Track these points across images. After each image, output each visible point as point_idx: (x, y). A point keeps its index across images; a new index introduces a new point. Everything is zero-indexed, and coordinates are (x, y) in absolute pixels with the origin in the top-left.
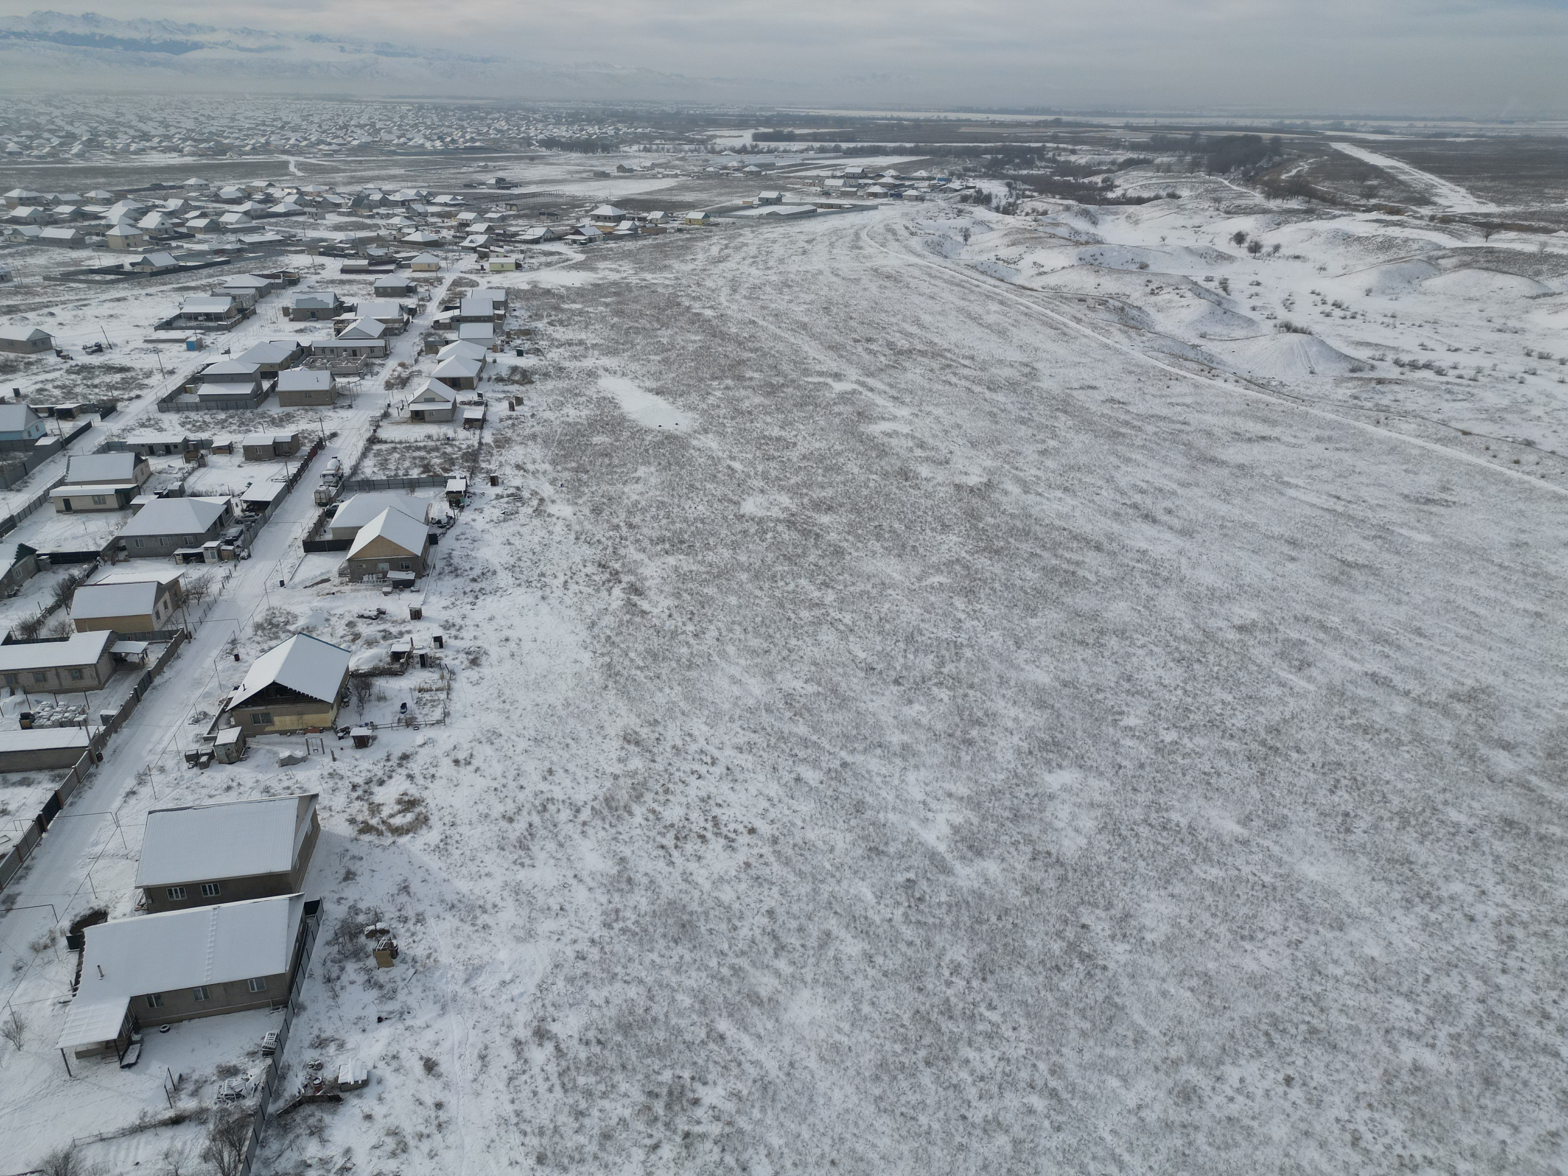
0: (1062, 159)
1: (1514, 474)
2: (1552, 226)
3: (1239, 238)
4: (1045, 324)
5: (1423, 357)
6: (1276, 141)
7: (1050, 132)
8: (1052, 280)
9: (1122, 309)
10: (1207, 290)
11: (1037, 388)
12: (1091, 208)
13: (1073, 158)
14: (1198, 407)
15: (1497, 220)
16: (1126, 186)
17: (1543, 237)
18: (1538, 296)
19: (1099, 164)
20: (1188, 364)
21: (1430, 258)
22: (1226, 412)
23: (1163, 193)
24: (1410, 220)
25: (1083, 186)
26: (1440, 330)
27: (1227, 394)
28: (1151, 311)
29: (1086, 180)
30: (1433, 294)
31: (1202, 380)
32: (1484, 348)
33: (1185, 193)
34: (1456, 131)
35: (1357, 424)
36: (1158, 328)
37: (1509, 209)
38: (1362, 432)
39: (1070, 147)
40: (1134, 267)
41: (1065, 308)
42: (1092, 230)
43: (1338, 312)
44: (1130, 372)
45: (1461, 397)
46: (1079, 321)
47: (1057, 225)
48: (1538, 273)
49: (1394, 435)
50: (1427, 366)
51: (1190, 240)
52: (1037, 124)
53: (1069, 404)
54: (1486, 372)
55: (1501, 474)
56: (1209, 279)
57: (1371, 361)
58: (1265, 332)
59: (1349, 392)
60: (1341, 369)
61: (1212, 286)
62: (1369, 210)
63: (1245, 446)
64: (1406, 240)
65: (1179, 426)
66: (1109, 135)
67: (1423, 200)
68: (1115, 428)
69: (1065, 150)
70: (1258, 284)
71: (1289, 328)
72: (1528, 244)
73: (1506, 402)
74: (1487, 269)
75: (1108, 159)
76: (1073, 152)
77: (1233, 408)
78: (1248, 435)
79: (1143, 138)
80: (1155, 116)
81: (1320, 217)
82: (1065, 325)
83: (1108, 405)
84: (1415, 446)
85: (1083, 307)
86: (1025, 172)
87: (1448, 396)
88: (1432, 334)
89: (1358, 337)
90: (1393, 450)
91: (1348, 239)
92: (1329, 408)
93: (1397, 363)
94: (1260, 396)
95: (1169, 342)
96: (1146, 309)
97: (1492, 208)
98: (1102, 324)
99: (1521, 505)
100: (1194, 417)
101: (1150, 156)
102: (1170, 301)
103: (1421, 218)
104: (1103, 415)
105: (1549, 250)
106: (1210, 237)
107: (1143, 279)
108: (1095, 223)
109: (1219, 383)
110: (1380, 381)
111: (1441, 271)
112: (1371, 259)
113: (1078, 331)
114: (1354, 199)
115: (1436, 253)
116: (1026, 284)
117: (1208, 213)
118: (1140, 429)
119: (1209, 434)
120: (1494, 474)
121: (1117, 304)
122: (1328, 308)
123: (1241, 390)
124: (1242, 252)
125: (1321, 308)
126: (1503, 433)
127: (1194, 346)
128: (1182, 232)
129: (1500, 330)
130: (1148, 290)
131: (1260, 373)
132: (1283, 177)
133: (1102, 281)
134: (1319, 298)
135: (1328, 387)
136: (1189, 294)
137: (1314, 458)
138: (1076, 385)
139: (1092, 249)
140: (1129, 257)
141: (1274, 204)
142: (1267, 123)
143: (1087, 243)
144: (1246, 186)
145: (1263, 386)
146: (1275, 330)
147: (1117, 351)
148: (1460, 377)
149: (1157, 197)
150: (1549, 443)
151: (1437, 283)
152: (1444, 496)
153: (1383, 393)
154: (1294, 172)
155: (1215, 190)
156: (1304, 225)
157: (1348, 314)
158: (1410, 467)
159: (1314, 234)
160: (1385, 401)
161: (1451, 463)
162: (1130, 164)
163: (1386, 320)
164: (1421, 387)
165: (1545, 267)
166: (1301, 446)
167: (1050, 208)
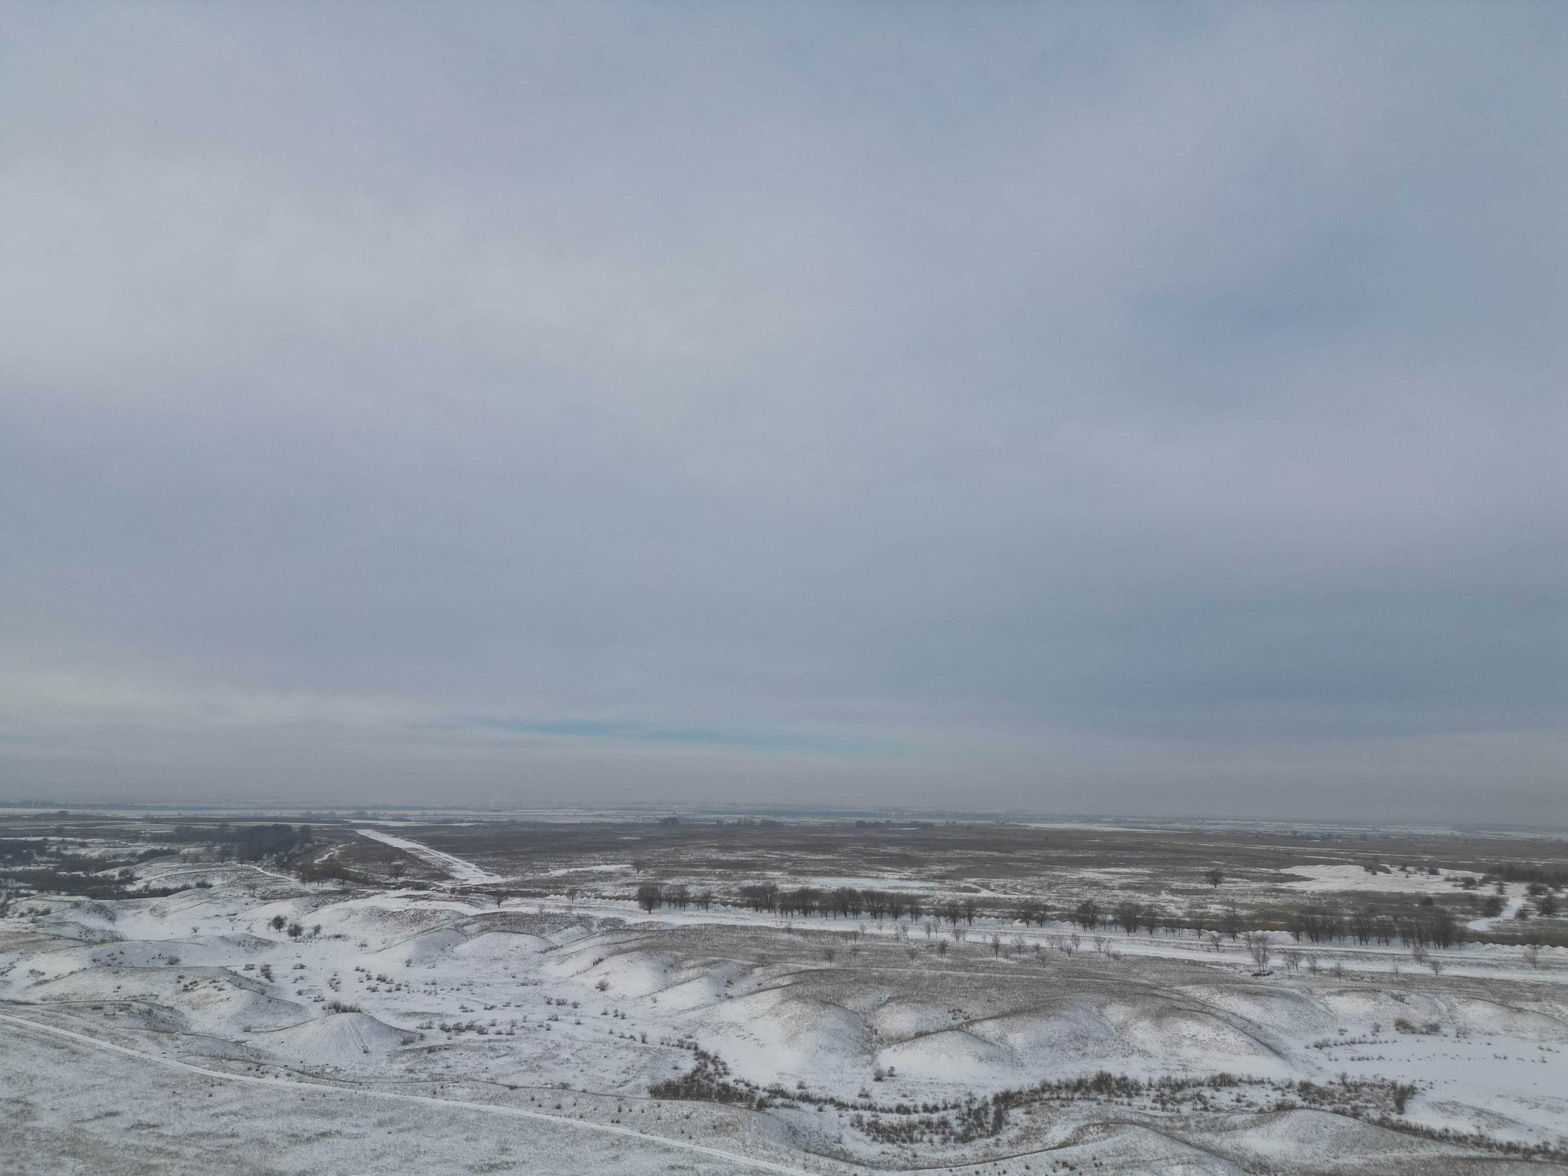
0: (69, 853)
1: (558, 1120)
2: (544, 891)
3: (278, 923)
4: (45, 1043)
5: (465, 1019)
6: (306, 831)
7: (54, 825)
8: (55, 989)
9: (150, 1012)
10: (248, 980)
11: (32, 1130)
12: (107, 903)
13: (83, 852)
14: (248, 1113)
15: (504, 889)
16: (149, 879)
17: (539, 901)
18: (546, 951)
19: (115, 857)
20: (233, 1064)
21: (457, 926)
22: (280, 1113)
23: (192, 883)
24: (435, 893)
25: (97, 880)
26: (476, 991)
27: (279, 1091)
28: (186, 1010)
29: (100, 874)
30: (465, 958)
31: (250, 1080)
32: (513, 1003)
33: (216, 882)
34: (459, 818)
35: (415, 1099)
36: (195, 1028)
37: (511, 879)
38: (421, 1106)
39: (79, 840)
40: (162, 964)
41: (75, 1020)
42: (108, 926)
43: (383, 986)
44: (162, 1086)
45: (503, 1052)
46: (93, 1033)
47: (64, 924)
48: (542, 931)
49: (451, 1103)
50: (470, 1027)
51: (226, 929)
52: (37, 817)
53: (78, 1142)
54: (520, 1024)
55: (549, 1122)
56: (249, 968)
57: (420, 1031)
58: (314, 1016)
59: (403, 1066)
60: (392, 1043)
61: (252, 974)
62: (398, 887)
63: (304, 1149)
64: (435, 912)
65: (226, 1141)
66: (126, 827)
67: (444, 876)
68: (144, 1161)
69: (72, 843)
70: (302, 967)
71: (338, 1008)
72: (529, 907)
73: (539, 1050)
74: (504, 931)
75: (127, 851)
76: (83, 845)
77: (287, 1106)
78: (306, 1135)
79: (166, 829)
80: (178, 808)
81: (355, 897)
82: (74, 1041)
83: (134, 1132)
84: (471, 1111)
85: (99, 1015)
86: (20, 869)
87: (492, 1054)
88: (469, 996)
89: (405, 1007)
90: (452, 1119)
91: (383, 915)
92: (386, 1087)
93: (444, 1028)
94: (315, 1086)
95: (208, 1043)
96: (180, 1008)
97: (498, 879)
98: (123, 1033)
99: (569, 1150)
100: (242, 1126)
101: (174, 847)
102: (207, 996)
103: (444, 891)
104: (127, 1147)
105: (546, 910)
106: (247, 924)
107: (173, 976)
108: (112, 919)
109: (269, 1080)
110: (431, 1050)
111: (468, 936)
112: (407, 932)
113: (92, 1046)
114: (384, 878)
115: (460, 921)
116: (19, 998)
117: (242, 901)
118: (177, 1155)
119: (262, 1142)
120: (542, 1123)
121: (144, 1007)
122: (373, 983)
123: (295, 1084)
124: (282, 936)
125: (367, 984)
126: (543, 1081)
127: (238, 1043)
128: (216, 922)
129: (523, 984)
130: (181, 986)
131: (313, 1061)
132: (316, 862)
133: (122, 982)
134: (363, 975)
135: (383, 1065)
136: (228, 986)
137: (379, 1146)
138: (89, 1115)
139: (108, 948)
140: (156, 952)
141: (310, 887)
142: (295, 813)
143: (103, 941)
144: (281, 872)
145: (317, 1075)
146: (324, 1012)
147: (144, 1063)
148: (499, 1033)
149: (185, 888)
150: (579, 1083)
151: (466, 948)
152: (504, 1158)
153: (435, 1061)
154: (326, 857)
155: (248, 878)
156: (341, 905)
157: (393, 986)
158: (470, 1134)
159: (352, 912)
160: (438, 1070)
161: (504, 1121)
162: (151, 856)
163: (428, 988)
164: (468, 1049)
165: (546, 925)
166: (363, 1136)
167: (54, 907)
